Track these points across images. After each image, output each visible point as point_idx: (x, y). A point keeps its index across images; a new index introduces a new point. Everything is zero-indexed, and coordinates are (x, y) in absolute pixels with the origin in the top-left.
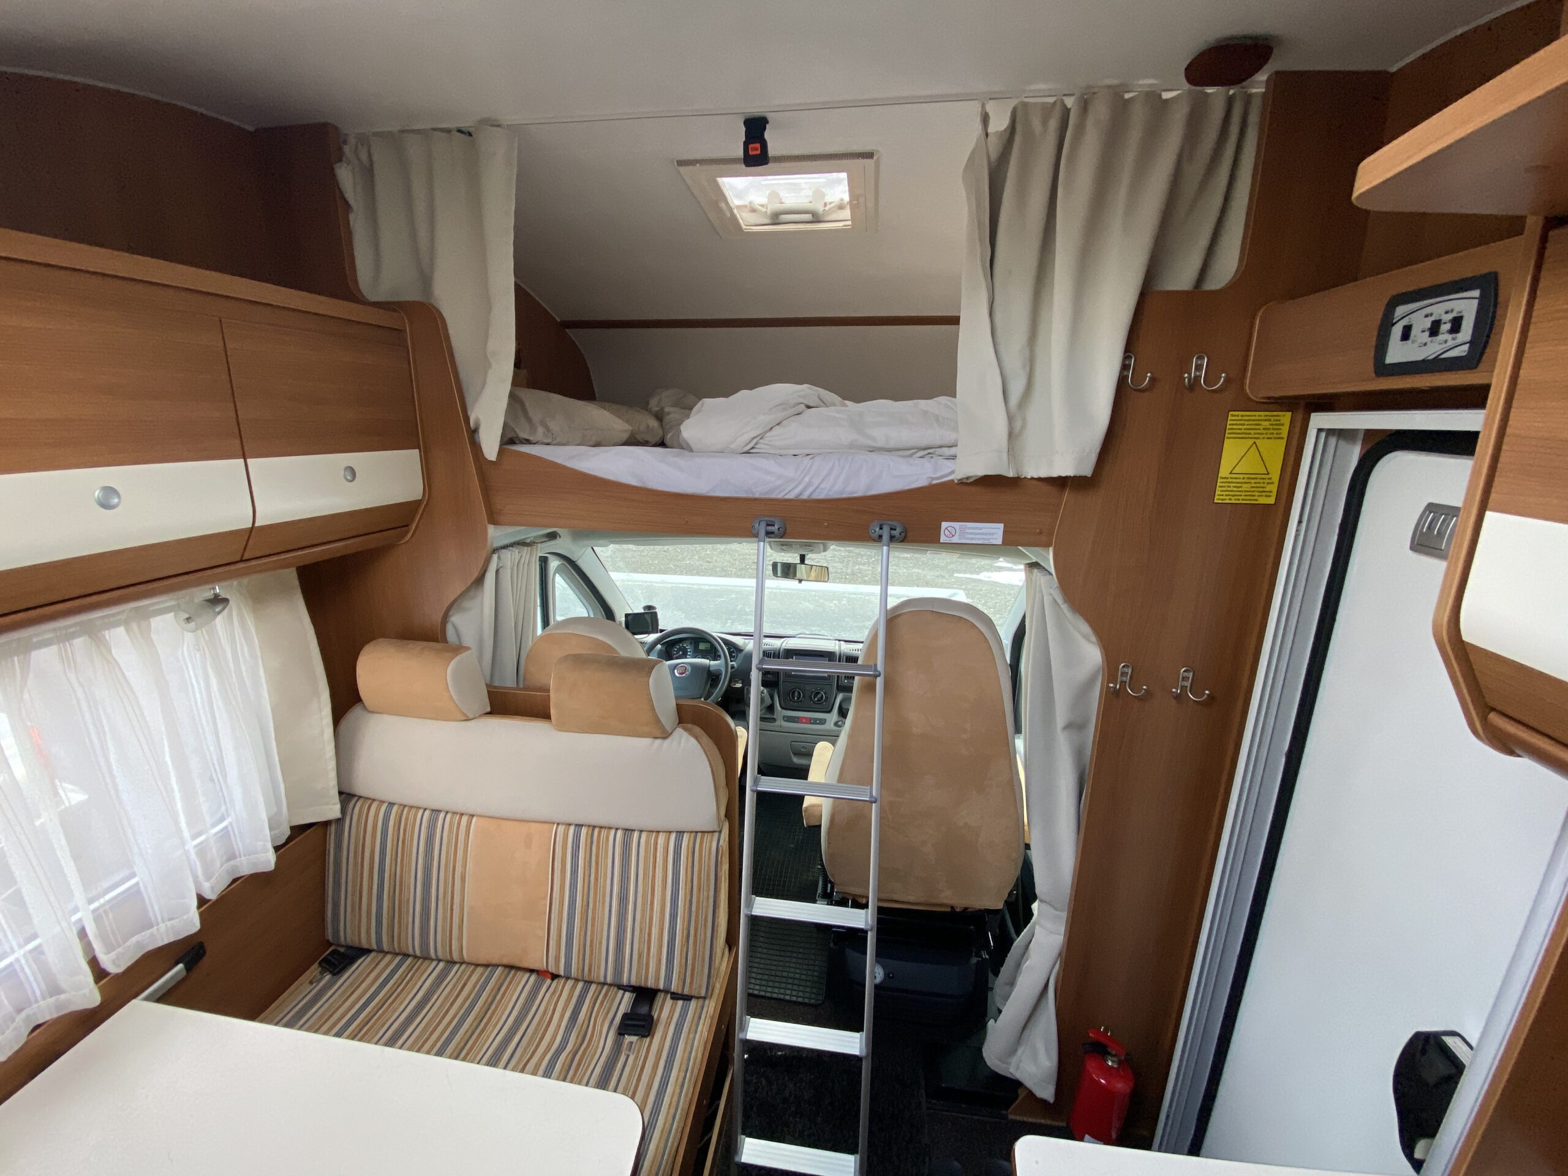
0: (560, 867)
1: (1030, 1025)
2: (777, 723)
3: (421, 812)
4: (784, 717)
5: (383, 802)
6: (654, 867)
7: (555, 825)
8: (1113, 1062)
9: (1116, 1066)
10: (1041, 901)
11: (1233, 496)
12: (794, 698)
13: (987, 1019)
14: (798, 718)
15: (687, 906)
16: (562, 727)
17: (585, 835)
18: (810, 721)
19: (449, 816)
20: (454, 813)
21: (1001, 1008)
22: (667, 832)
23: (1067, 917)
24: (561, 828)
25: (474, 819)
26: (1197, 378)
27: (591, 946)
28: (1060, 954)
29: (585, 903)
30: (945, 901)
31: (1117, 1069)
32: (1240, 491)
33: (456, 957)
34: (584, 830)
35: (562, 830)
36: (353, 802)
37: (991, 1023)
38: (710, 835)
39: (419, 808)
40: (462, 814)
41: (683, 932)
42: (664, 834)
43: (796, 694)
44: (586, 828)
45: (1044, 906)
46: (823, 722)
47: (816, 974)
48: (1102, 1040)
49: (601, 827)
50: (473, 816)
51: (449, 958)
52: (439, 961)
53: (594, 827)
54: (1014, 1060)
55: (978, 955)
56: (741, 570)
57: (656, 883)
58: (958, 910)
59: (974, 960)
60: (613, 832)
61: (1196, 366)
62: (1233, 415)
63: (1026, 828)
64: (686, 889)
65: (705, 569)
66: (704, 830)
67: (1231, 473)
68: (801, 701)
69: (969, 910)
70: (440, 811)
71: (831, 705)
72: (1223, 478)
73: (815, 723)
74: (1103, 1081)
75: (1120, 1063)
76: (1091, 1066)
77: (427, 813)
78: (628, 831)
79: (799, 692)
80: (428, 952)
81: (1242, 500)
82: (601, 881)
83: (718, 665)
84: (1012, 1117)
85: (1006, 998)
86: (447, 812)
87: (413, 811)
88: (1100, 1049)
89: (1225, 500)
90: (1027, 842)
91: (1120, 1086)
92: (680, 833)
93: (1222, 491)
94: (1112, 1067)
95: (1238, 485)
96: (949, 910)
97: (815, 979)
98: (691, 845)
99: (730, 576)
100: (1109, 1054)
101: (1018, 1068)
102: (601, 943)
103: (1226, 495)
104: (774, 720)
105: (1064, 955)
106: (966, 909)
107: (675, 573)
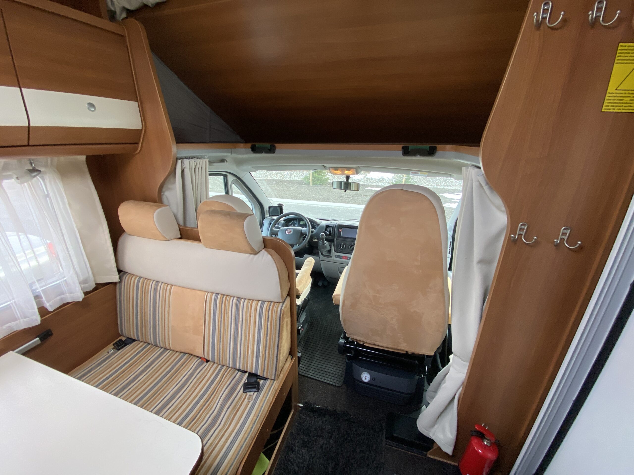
0: (208, 312)
1: (443, 415)
2: (332, 258)
3: (152, 281)
4: (335, 255)
5: (137, 276)
6: (250, 317)
7: (207, 293)
8: (487, 442)
9: (489, 445)
10: (455, 355)
11: (616, 106)
12: (341, 247)
13: (422, 405)
14: (342, 256)
15: (265, 337)
16: (208, 246)
17: (219, 299)
18: (348, 258)
19: (163, 284)
20: (165, 283)
21: (429, 402)
22: (257, 300)
23: (469, 365)
24: (209, 294)
25: (173, 287)
26: (598, 17)
27: (223, 350)
28: (463, 383)
29: (219, 330)
30: (403, 348)
31: (490, 446)
32: (622, 103)
33: (168, 347)
34: (219, 296)
35: (210, 295)
36: (125, 275)
37: (424, 407)
38: (278, 304)
39: (151, 280)
40: (168, 284)
41: (263, 349)
42: (256, 301)
43: (342, 246)
44: (220, 295)
45: (456, 358)
47: (340, 372)
48: (482, 431)
49: (227, 296)
50: (173, 285)
51: (165, 347)
52: (162, 348)
53: (224, 295)
54: (433, 430)
55: (419, 375)
56: (335, 199)
57: (251, 325)
58: (410, 353)
59: (417, 377)
60: (232, 298)
61: (597, 8)
62: (622, 46)
63: (450, 316)
64: (265, 329)
65: (320, 199)
66: (275, 301)
67: (616, 90)
68: (344, 249)
69: (416, 354)
70: (159, 282)
72: (610, 93)
74: (480, 451)
75: (491, 443)
76: (475, 442)
77: (154, 282)
78: (239, 298)
79: (343, 245)
80: (157, 344)
81: (623, 109)
82: (226, 321)
83: (306, 230)
84: (430, 456)
85: (433, 398)
86: (162, 283)
87: (149, 281)
88: (481, 436)
89: (610, 109)
90: (449, 323)
91: (491, 456)
92: (264, 301)
93: (609, 103)
94: (486, 445)
95: (621, 98)
96: (405, 352)
97: (340, 374)
98: (268, 308)
99: (330, 202)
100: (486, 439)
101: (434, 434)
102: (227, 349)
103: (611, 106)
104: (331, 257)
105: (465, 383)
106: (413, 353)
107: (307, 200)
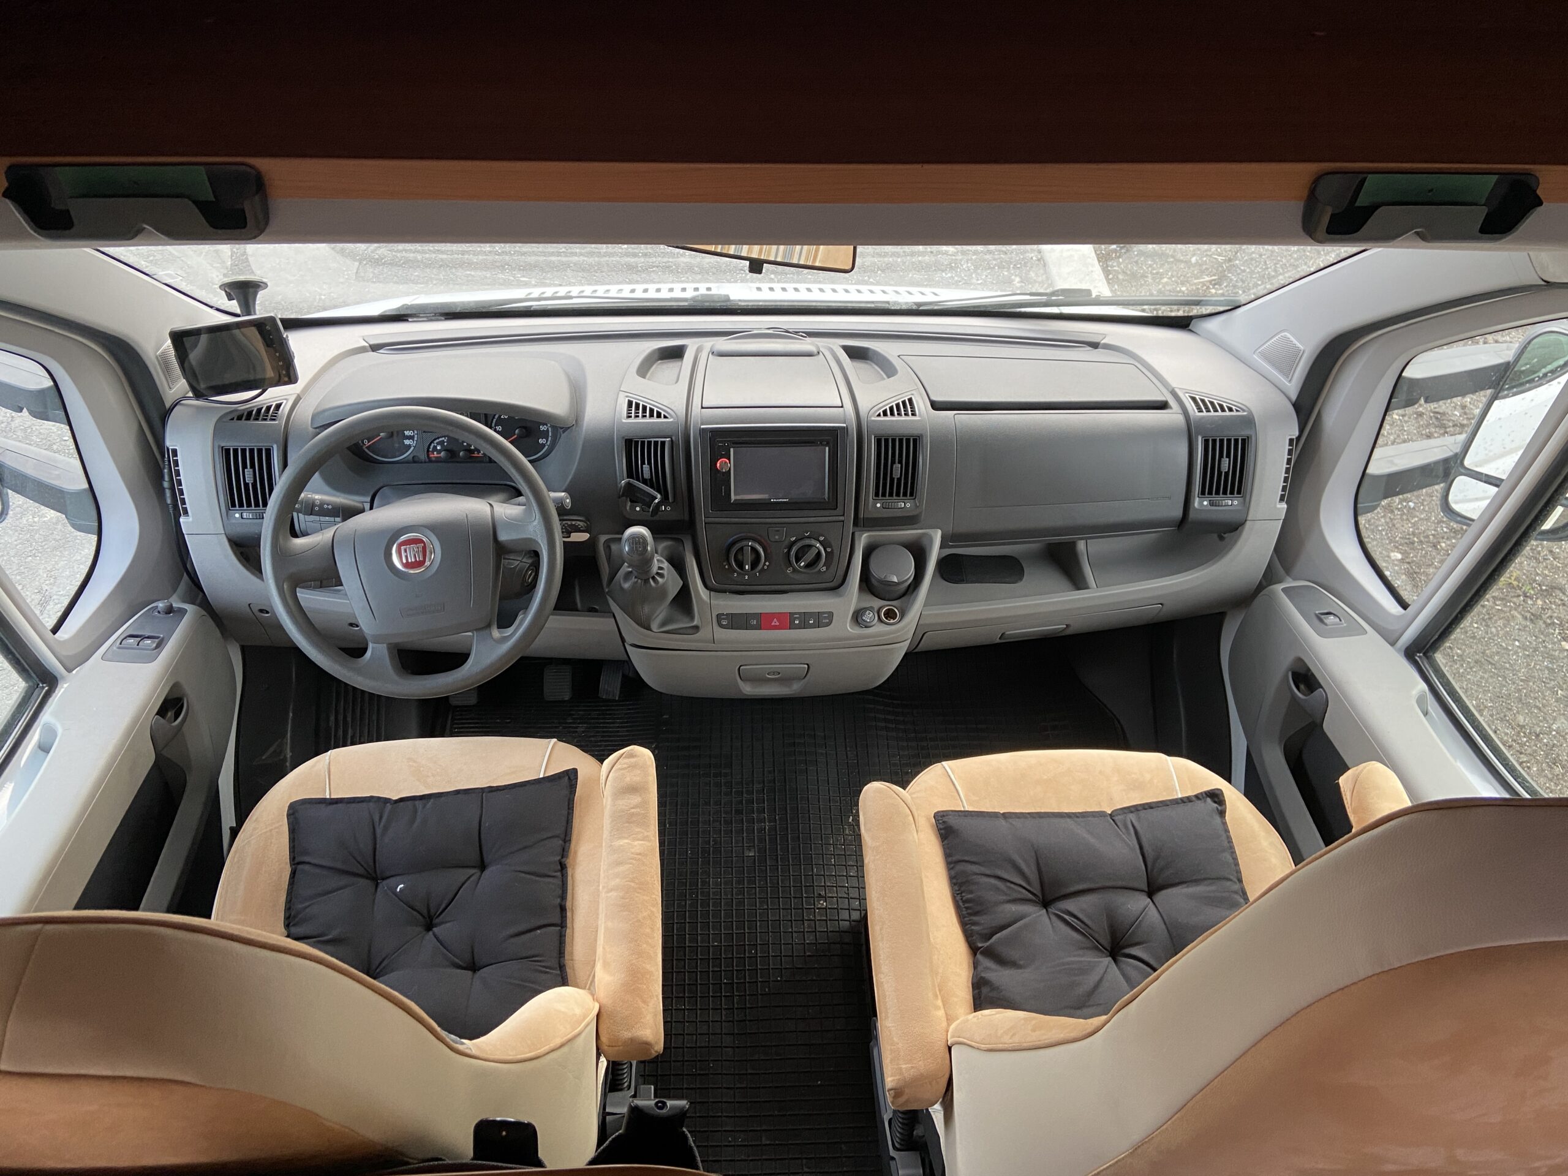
2: (704, 632)
4: (720, 615)
12: (741, 565)
14: (758, 616)
18: (788, 621)
43: (746, 551)
46: (822, 620)
68: (762, 571)
71: (841, 572)
73: (804, 625)
79: (753, 549)
